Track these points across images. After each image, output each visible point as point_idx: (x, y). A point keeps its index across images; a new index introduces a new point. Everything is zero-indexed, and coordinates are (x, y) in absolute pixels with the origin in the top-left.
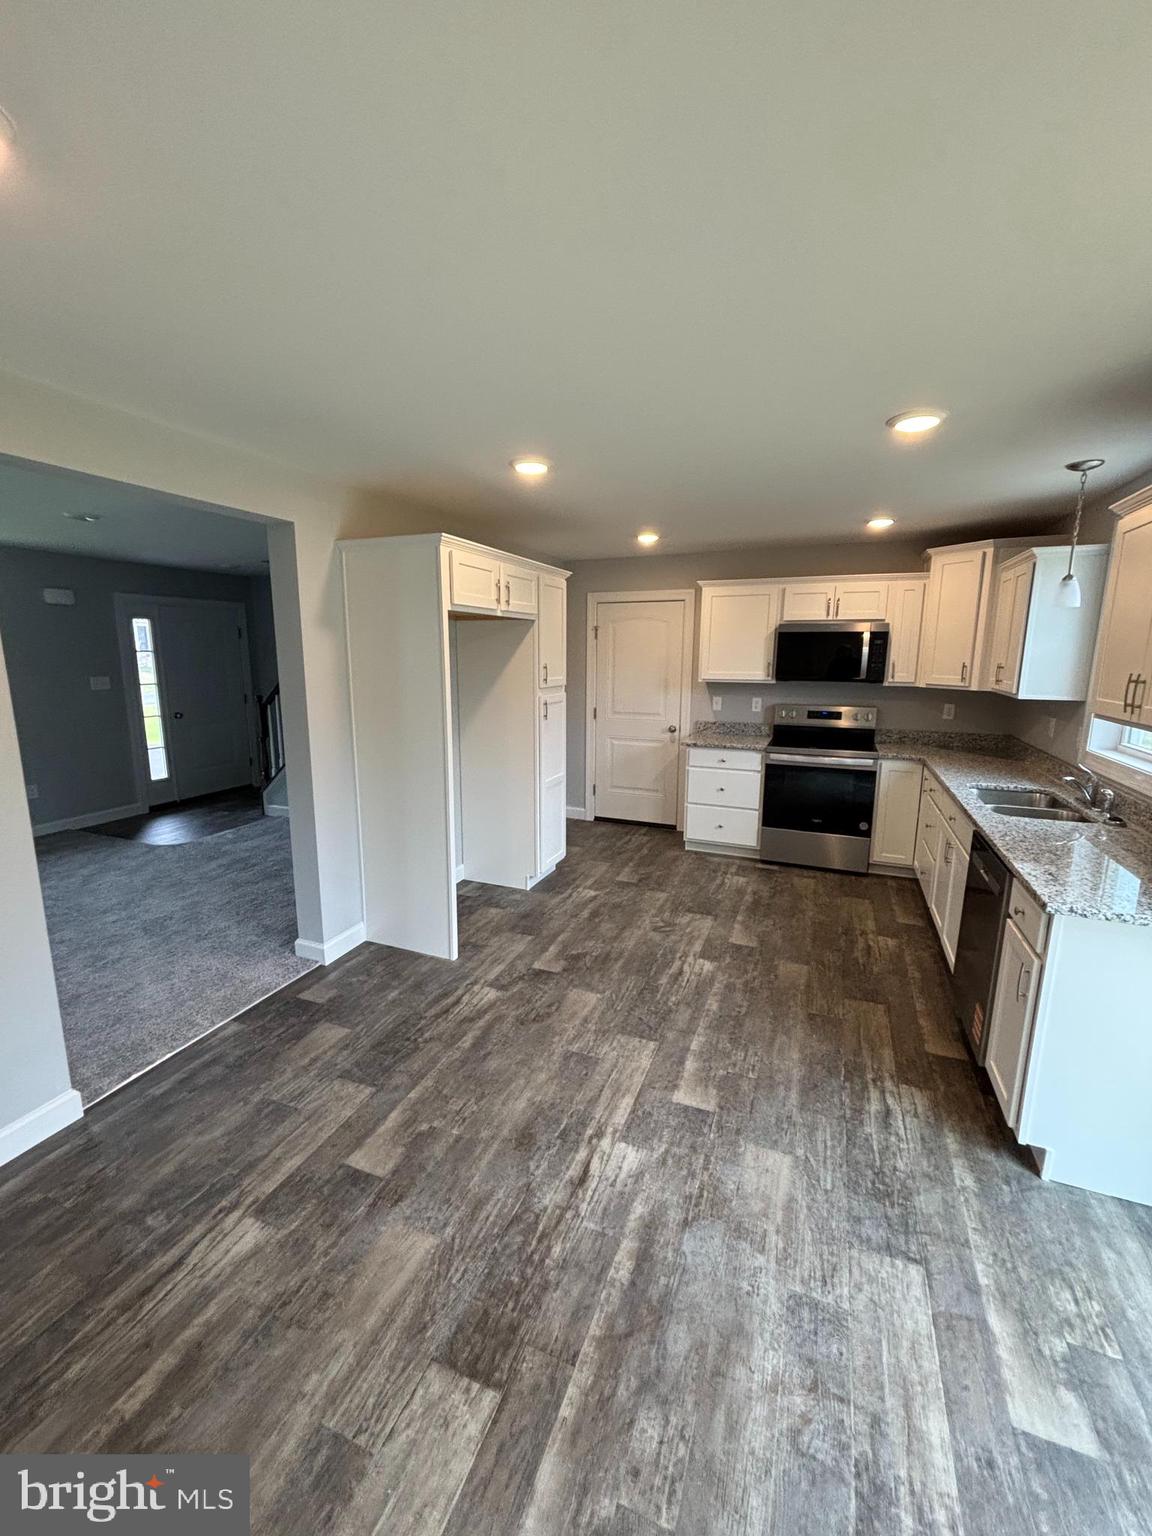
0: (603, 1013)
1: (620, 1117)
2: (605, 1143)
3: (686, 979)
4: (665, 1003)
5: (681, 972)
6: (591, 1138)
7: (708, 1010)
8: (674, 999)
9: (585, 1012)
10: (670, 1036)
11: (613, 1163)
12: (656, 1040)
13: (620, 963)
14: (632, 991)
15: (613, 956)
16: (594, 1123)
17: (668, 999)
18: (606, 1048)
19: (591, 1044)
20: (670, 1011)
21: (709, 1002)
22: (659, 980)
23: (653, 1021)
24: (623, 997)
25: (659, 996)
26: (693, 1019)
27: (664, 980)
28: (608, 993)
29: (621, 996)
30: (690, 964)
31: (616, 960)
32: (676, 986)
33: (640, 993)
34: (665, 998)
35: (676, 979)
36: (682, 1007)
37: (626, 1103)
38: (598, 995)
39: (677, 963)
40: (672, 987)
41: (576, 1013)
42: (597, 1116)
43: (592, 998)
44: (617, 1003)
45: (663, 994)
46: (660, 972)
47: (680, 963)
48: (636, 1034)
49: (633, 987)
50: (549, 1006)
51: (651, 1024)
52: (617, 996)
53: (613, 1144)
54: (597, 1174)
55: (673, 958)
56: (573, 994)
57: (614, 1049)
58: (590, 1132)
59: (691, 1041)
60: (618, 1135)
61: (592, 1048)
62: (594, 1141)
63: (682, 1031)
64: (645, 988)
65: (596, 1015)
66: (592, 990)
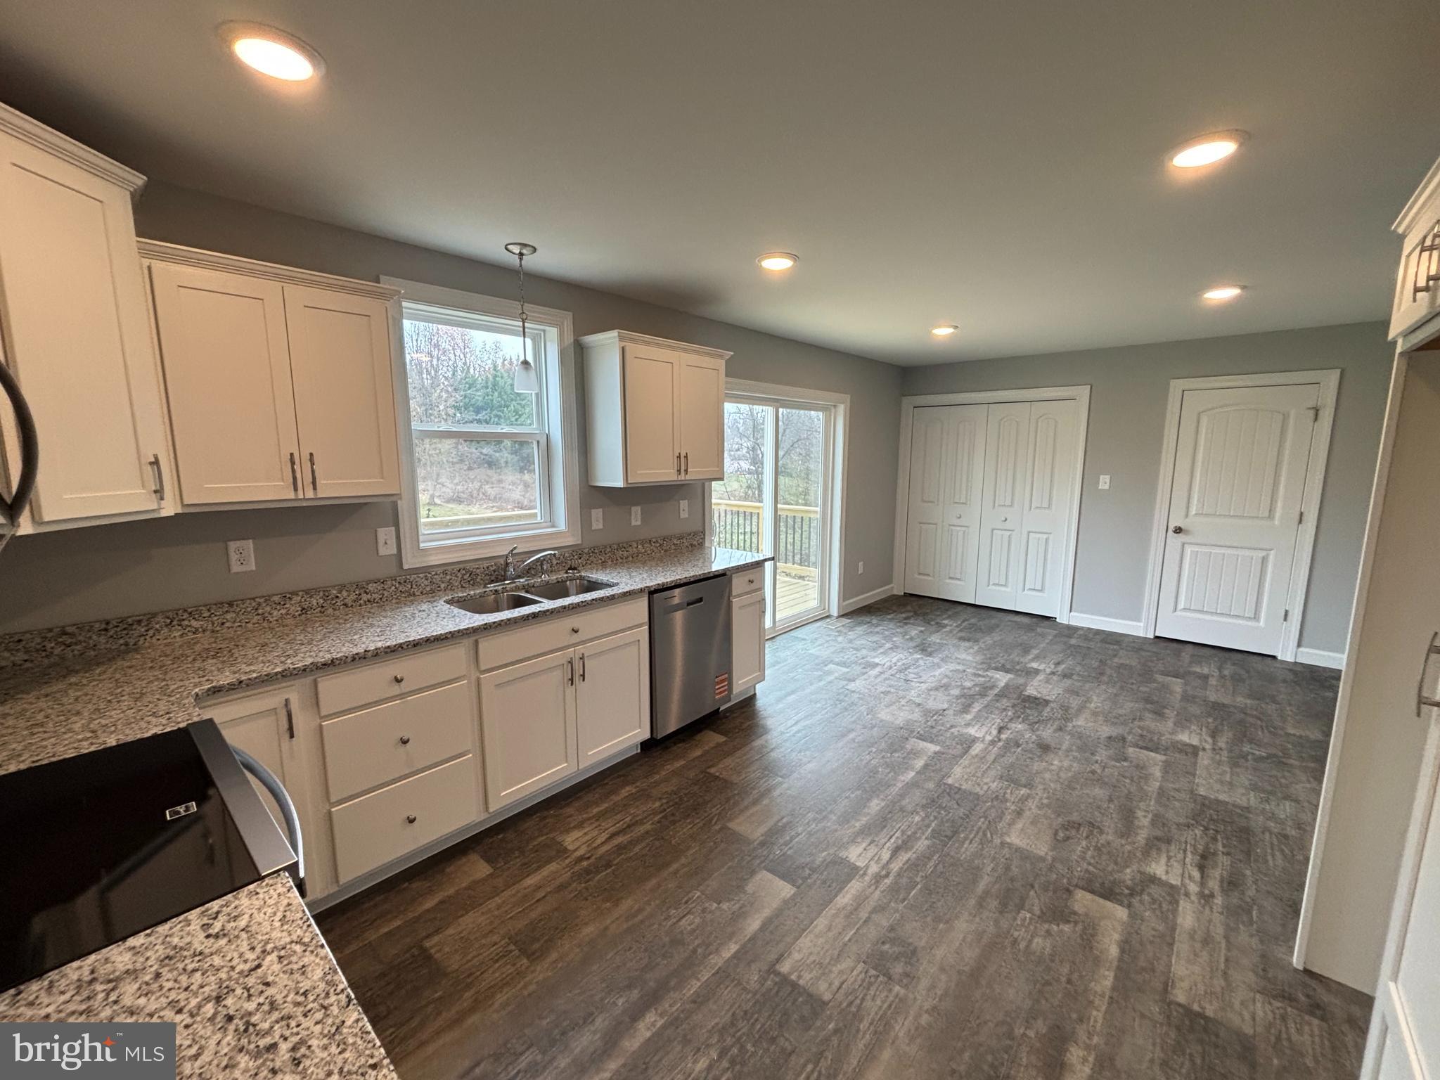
0: (1001, 818)
1: (855, 886)
2: (874, 869)
3: (892, 840)
4: (927, 816)
5: (896, 851)
6: (887, 876)
7: (883, 800)
8: (917, 818)
9: (1019, 825)
10: (931, 785)
11: (870, 854)
12: (945, 784)
13: (981, 886)
14: (966, 839)
15: (993, 904)
16: (882, 887)
17: (923, 820)
18: (994, 786)
19: (1009, 791)
20: (924, 807)
21: (878, 808)
22: (929, 847)
23: (945, 801)
24: (977, 833)
25: (933, 825)
26: (902, 796)
27: (922, 844)
28: (997, 841)
29: (981, 834)
30: (877, 862)
31: (987, 893)
32: (909, 833)
33: (956, 833)
34: (927, 822)
35: (905, 843)
36: (910, 808)
37: (845, 899)
38: (1008, 840)
39: (895, 866)
40: (915, 833)
41: (1032, 823)
42: (878, 892)
43: (1014, 839)
44: (984, 827)
45: (928, 826)
46: (925, 858)
47: (892, 866)
48: (965, 791)
49: (963, 843)
50: (1067, 838)
51: (947, 798)
52: (985, 835)
53: (867, 866)
54: (885, 850)
55: (899, 875)
56: (1042, 848)
57: (986, 784)
58: (888, 881)
59: (913, 778)
60: (861, 872)
61: (1007, 788)
62: (884, 873)
63: (918, 787)
64: (950, 839)
65: (1008, 817)
66: (1018, 849)
